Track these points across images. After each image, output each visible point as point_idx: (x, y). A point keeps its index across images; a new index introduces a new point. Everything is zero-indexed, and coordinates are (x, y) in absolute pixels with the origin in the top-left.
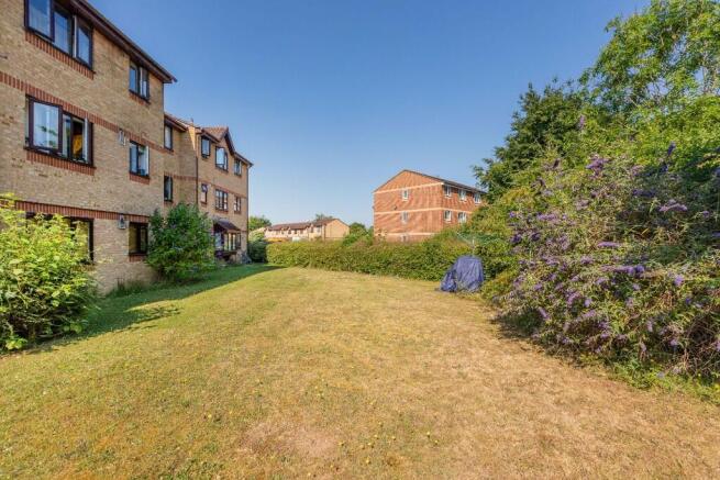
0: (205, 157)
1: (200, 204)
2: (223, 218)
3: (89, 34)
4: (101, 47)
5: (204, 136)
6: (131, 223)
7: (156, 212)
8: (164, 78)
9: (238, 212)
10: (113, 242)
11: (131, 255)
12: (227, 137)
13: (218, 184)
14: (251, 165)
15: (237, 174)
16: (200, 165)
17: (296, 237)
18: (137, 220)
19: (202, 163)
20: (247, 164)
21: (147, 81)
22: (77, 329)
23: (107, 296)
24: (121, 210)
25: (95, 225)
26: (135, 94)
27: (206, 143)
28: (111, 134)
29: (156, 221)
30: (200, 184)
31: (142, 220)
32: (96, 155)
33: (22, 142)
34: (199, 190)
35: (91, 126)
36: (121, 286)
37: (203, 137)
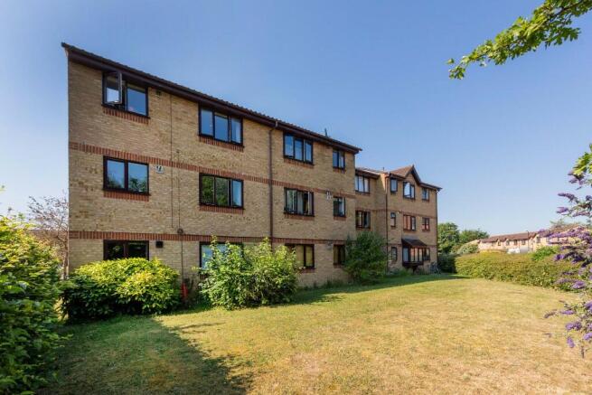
0: (393, 193)
1: (390, 227)
2: (409, 236)
3: (311, 144)
4: (317, 149)
5: (392, 177)
6: (335, 245)
7: (348, 237)
8: (354, 151)
9: (426, 230)
10: (324, 256)
11: (335, 264)
12: (413, 172)
13: (405, 211)
14: (439, 189)
15: (424, 200)
16: (389, 199)
17: (513, 248)
18: (337, 243)
19: (390, 198)
20: (435, 189)
21: (344, 156)
22: (288, 300)
23: (322, 287)
24: (330, 238)
25: (315, 248)
26: (337, 168)
27: (394, 183)
28: (323, 195)
29: (349, 243)
30: (389, 213)
31: (342, 243)
32: (315, 209)
33: (283, 210)
34: (389, 217)
35: (312, 194)
36: (329, 282)
37: (392, 179)
